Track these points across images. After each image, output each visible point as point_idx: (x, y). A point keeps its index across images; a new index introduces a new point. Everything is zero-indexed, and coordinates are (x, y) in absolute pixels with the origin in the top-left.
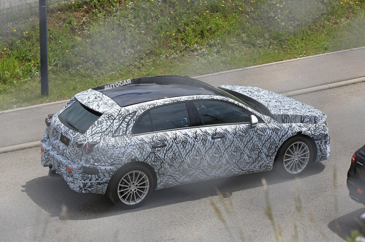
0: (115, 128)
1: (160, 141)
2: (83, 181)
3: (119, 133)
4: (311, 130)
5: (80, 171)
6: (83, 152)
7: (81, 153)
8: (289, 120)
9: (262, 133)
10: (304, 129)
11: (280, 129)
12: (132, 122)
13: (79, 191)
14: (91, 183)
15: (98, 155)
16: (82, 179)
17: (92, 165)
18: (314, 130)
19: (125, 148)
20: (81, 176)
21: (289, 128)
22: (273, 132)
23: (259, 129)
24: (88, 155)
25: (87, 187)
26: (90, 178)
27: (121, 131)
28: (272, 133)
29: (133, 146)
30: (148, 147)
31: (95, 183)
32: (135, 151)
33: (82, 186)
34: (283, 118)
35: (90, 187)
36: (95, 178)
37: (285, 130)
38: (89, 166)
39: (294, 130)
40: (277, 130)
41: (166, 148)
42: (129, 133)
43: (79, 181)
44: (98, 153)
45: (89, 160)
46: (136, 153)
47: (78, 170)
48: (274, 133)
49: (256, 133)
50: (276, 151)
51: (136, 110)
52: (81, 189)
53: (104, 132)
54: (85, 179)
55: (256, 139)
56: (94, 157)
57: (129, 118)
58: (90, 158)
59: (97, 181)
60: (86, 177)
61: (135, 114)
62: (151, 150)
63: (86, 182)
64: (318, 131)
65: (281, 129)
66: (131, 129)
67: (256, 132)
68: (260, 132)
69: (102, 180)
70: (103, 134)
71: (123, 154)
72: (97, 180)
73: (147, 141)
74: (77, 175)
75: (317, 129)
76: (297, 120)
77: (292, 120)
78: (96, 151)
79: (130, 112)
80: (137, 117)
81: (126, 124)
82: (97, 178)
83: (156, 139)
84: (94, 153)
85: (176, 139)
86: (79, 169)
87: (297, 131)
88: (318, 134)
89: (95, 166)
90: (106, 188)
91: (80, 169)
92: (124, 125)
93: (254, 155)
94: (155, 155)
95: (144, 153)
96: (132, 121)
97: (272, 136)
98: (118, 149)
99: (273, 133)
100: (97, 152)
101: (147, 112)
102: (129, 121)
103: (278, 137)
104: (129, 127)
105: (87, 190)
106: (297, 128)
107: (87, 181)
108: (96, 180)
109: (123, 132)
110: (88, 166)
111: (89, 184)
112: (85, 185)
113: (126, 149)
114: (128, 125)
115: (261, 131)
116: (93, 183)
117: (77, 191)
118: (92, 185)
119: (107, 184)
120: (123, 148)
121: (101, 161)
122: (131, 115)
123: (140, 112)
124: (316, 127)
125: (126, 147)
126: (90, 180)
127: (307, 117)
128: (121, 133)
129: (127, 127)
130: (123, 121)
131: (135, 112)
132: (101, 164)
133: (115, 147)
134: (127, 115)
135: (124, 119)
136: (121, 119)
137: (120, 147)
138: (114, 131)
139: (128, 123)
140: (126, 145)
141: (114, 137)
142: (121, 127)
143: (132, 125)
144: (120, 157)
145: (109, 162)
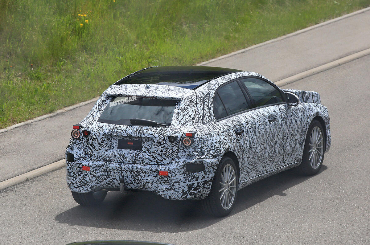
0: (201, 113)
1: (239, 125)
2: (187, 183)
3: (206, 119)
5: (183, 170)
6: (178, 148)
7: (175, 149)
9: (296, 115)
10: (319, 110)
12: (211, 105)
13: (182, 197)
14: (198, 183)
15: (201, 146)
16: (186, 180)
17: (198, 159)
18: (324, 111)
20: (184, 177)
21: (310, 109)
22: (302, 113)
23: (293, 110)
24: (188, 149)
25: (193, 189)
26: (196, 177)
27: (207, 117)
30: (233, 133)
31: (201, 183)
32: (227, 139)
33: (186, 189)
35: (196, 189)
36: (202, 176)
37: (308, 111)
38: (196, 161)
39: (313, 111)
40: (304, 111)
41: (244, 135)
42: (214, 118)
43: (182, 183)
44: (200, 144)
45: (192, 154)
46: (228, 141)
47: (180, 170)
49: (293, 115)
50: (305, 138)
51: (208, 91)
52: (184, 193)
53: (194, 119)
54: (190, 179)
56: (196, 149)
57: (207, 101)
58: (192, 152)
59: (204, 180)
60: (191, 177)
61: (209, 96)
62: (236, 137)
63: (191, 183)
66: (213, 114)
69: (208, 177)
70: (194, 122)
71: (220, 142)
72: (204, 177)
73: (231, 127)
74: (178, 176)
77: (308, 98)
78: (197, 142)
79: (205, 95)
80: (212, 99)
81: (208, 108)
82: (204, 175)
83: (236, 124)
84: (196, 145)
85: (248, 123)
86: (181, 168)
87: (315, 111)
89: (201, 160)
90: (210, 188)
91: (183, 168)
94: (239, 143)
95: (233, 141)
96: (210, 104)
97: (302, 118)
98: (215, 137)
100: (199, 142)
101: (217, 93)
104: (211, 110)
105: (193, 193)
107: (193, 181)
108: (202, 179)
110: (193, 161)
111: (196, 185)
112: (190, 187)
113: (220, 136)
114: (209, 109)
116: (200, 183)
117: (179, 198)
118: (199, 186)
119: (211, 183)
120: (218, 136)
121: (205, 153)
122: (207, 98)
123: (212, 93)
125: (220, 134)
126: (197, 180)
127: (315, 95)
128: (208, 119)
129: (210, 112)
130: (204, 104)
131: (208, 93)
132: (205, 156)
133: (211, 134)
134: (204, 98)
135: (204, 102)
136: (201, 102)
137: (216, 135)
138: (201, 117)
139: (208, 106)
140: (218, 132)
141: (204, 124)
142: (205, 111)
143: (212, 109)
144: (218, 147)
145: (212, 153)
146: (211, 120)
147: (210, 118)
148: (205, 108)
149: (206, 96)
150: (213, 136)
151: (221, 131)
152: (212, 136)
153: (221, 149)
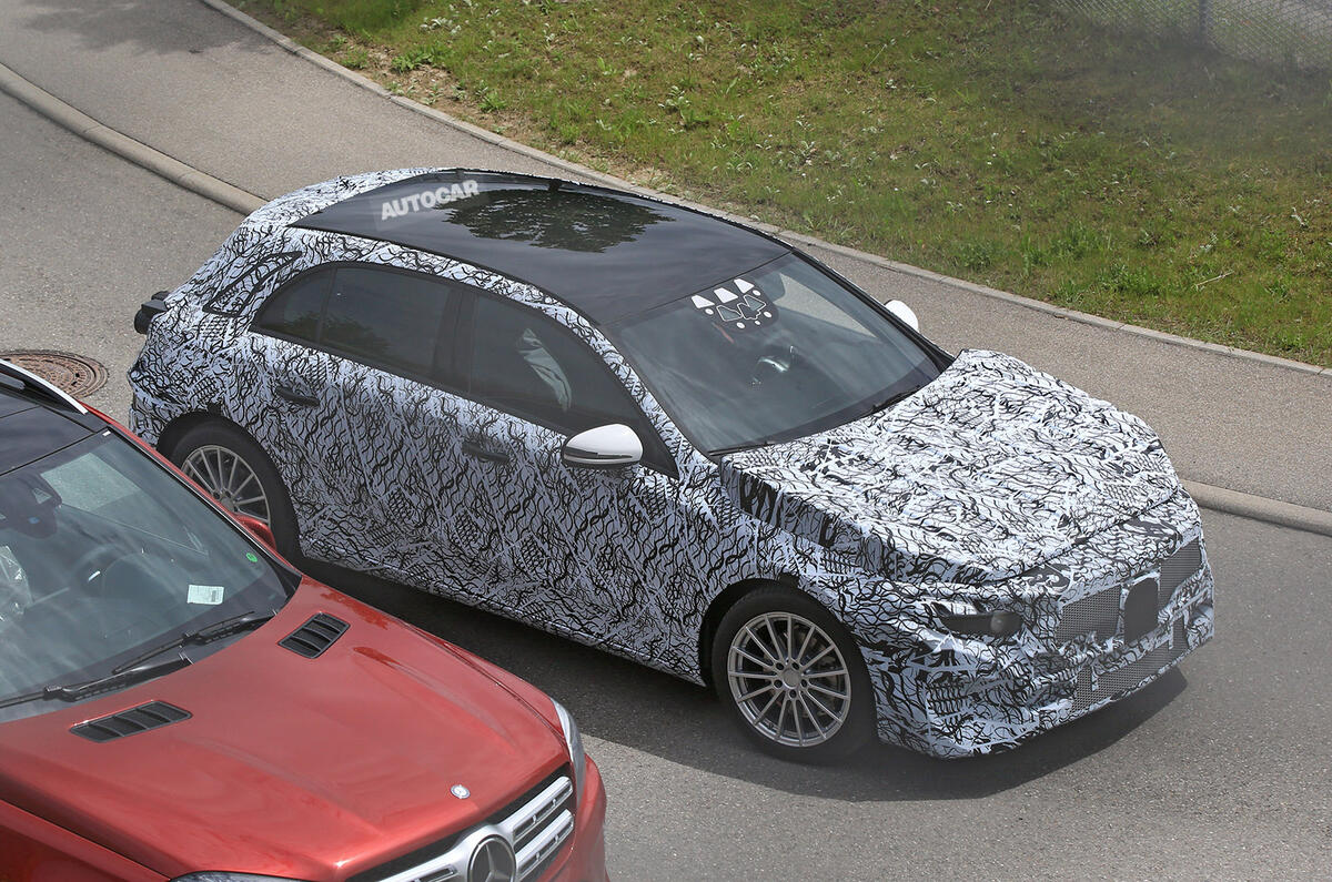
0: (226, 282)
1: (305, 379)
3: (226, 303)
4: (847, 592)
8: (771, 510)
9: (644, 511)
10: (812, 573)
11: (717, 526)
12: (272, 283)
18: (860, 599)
19: (205, 356)
21: (755, 542)
22: (689, 527)
23: (635, 491)
27: (233, 300)
28: (683, 527)
29: (229, 359)
30: (265, 384)
32: (228, 380)
34: (747, 494)
37: (736, 543)
39: (768, 558)
40: (705, 528)
41: (314, 414)
42: (247, 316)
44: (148, 342)
46: (227, 386)
48: (692, 533)
49: (621, 502)
50: (696, 610)
51: (302, 248)
55: (617, 523)
57: (273, 266)
61: (293, 261)
62: (269, 399)
64: (875, 609)
65: (721, 528)
66: (257, 305)
67: (622, 497)
68: (638, 504)
71: (196, 373)
73: (270, 365)
75: (876, 598)
76: (807, 524)
77: (783, 514)
79: (286, 250)
80: (291, 273)
81: (256, 281)
83: (296, 370)
85: (349, 396)
87: (780, 564)
88: (872, 619)
92: (249, 283)
93: (615, 587)
94: (280, 420)
95: (249, 400)
96: (272, 279)
97: (682, 541)
98: (189, 352)
99: (685, 531)
101: (327, 269)
102: (266, 277)
103: (703, 555)
104: (259, 294)
106: (787, 556)
109: (237, 304)
113: (208, 361)
114: (258, 288)
115: (642, 502)
120: (201, 355)
121: (145, 370)
122: (280, 260)
123: (310, 261)
124: (878, 589)
125: (210, 355)
127: (849, 531)
128: (229, 307)
129: (251, 294)
130: (255, 268)
131: (297, 254)
132: (142, 379)
133: (187, 340)
134: (272, 256)
135: (259, 264)
136: (252, 259)
137: (197, 349)
138: (219, 290)
139: (261, 280)
140: (212, 348)
141: (207, 309)
142: (240, 285)
143: (267, 292)
144: (183, 381)
145: (160, 383)
146: (235, 315)
147: (237, 308)
148: (248, 279)
149: (281, 255)
150: (187, 348)
151: (223, 352)
152: (184, 345)
153: (187, 389)
